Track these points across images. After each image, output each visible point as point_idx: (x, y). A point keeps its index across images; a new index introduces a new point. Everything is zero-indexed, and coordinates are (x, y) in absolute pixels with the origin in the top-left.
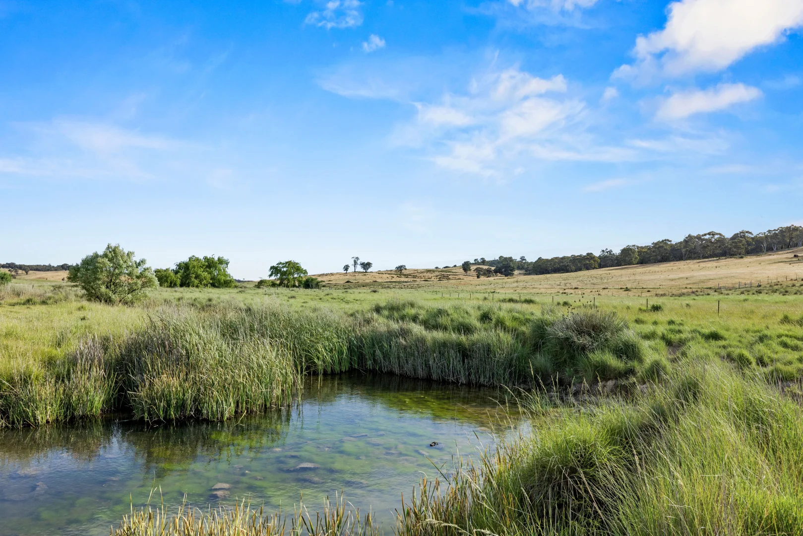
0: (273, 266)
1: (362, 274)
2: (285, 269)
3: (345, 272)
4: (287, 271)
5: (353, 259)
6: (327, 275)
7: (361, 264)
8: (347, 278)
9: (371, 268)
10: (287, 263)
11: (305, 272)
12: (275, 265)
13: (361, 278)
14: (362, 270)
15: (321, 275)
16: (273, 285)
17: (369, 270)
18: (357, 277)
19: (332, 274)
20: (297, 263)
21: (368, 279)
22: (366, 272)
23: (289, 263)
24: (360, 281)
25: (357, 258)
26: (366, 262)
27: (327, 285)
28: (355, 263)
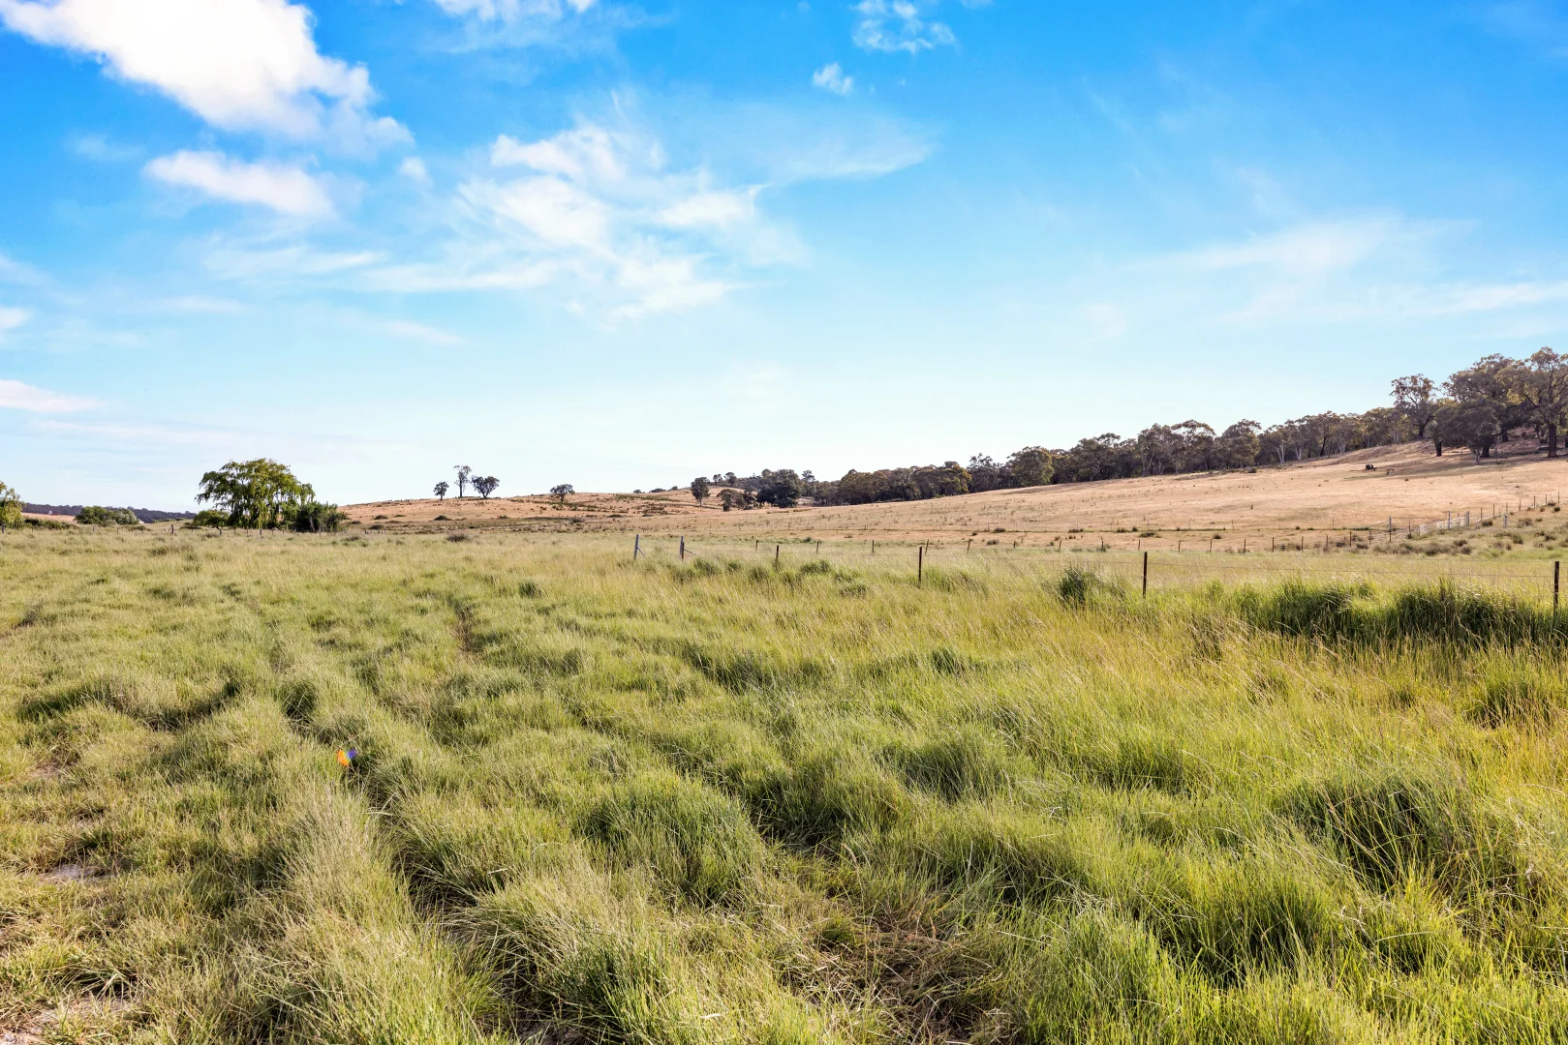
0: (213, 473)
1: (476, 502)
2: (246, 482)
3: (439, 497)
4: (250, 484)
5: (457, 471)
6: (397, 503)
7: (474, 481)
8: (440, 510)
9: (497, 488)
10: (250, 466)
11: (306, 490)
12: (217, 470)
13: (471, 511)
14: (477, 494)
16: (210, 519)
17: (492, 495)
18: (464, 508)
19: (409, 502)
20: (283, 468)
21: (487, 513)
22: (485, 498)
23: (255, 467)
24: (469, 517)
25: (466, 468)
26: (485, 477)
27: (385, 525)
28: (462, 478)
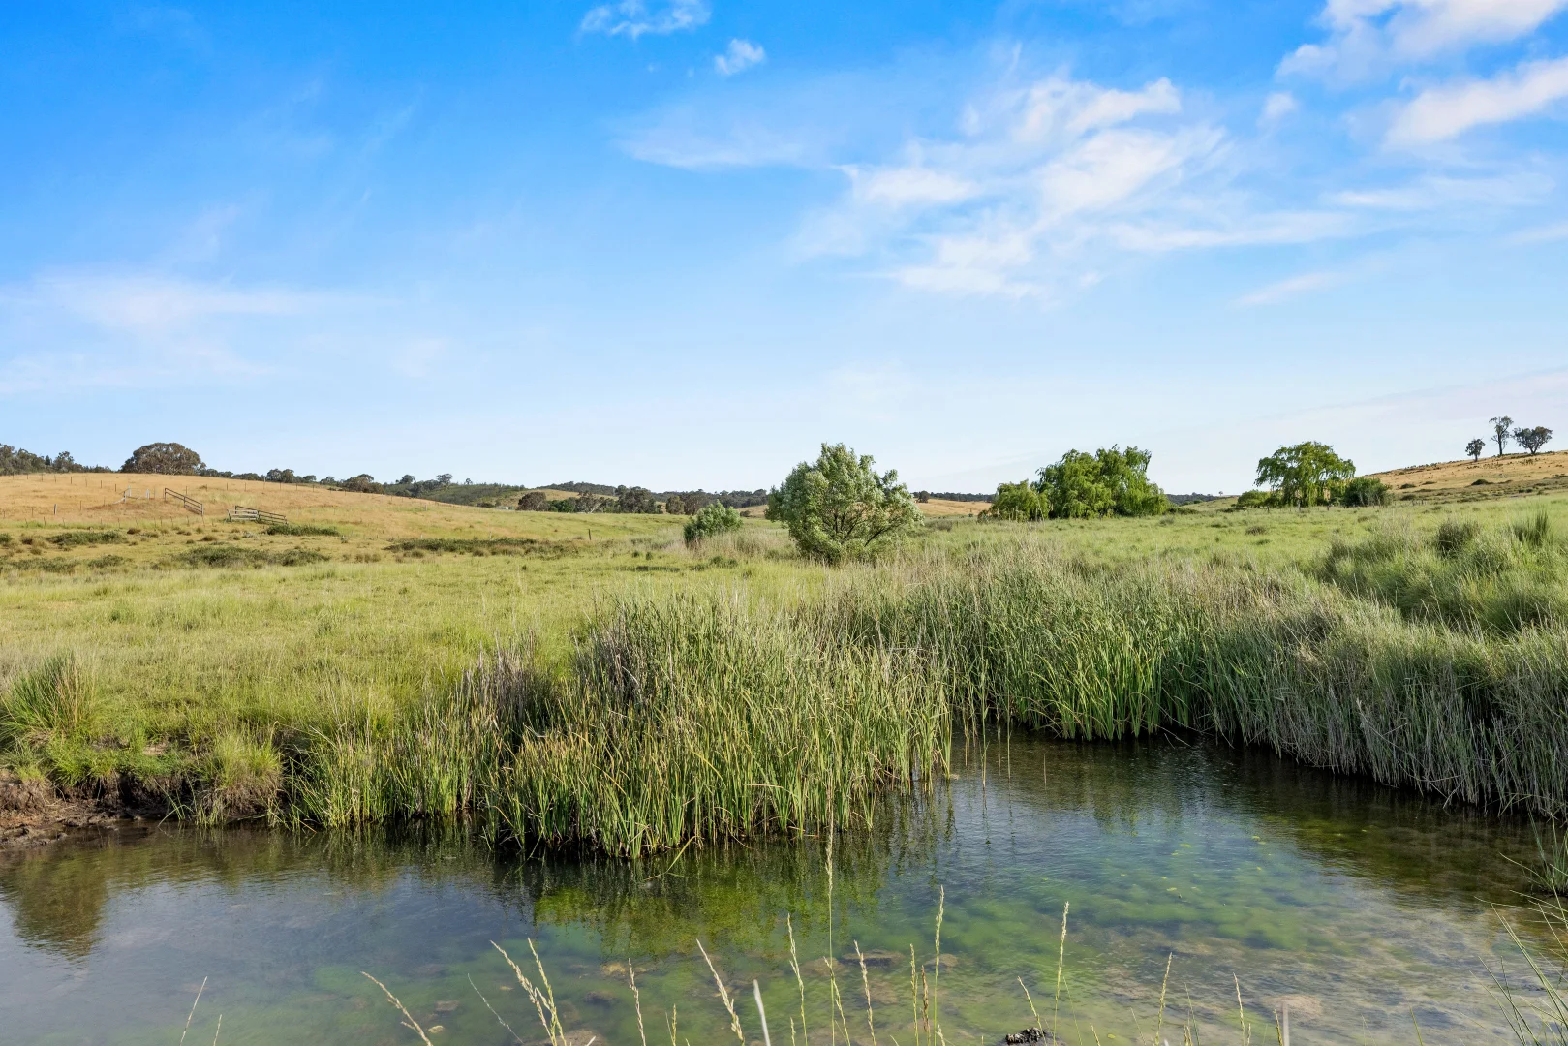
0: (1266, 459)
1: (1522, 460)
2: (1295, 465)
3: (1473, 457)
4: (1299, 467)
5: (1494, 425)
6: (1421, 469)
7: (1517, 435)
8: (1477, 473)
9: (1549, 441)
10: (1298, 449)
11: (1349, 467)
12: (1270, 456)
13: (1519, 472)
14: (1522, 450)
15: (1406, 470)
16: (1271, 502)
17: (1543, 448)
18: (1507, 469)
19: (1436, 467)
20: (1327, 448)
21: (1539, 472)
22: (1534, 454)
23: (1303, 450)
24: (1515, 479)
25: (1507, 420)
26: (1532, 427)
27: (1417, 495)
28: (1501, 433)
